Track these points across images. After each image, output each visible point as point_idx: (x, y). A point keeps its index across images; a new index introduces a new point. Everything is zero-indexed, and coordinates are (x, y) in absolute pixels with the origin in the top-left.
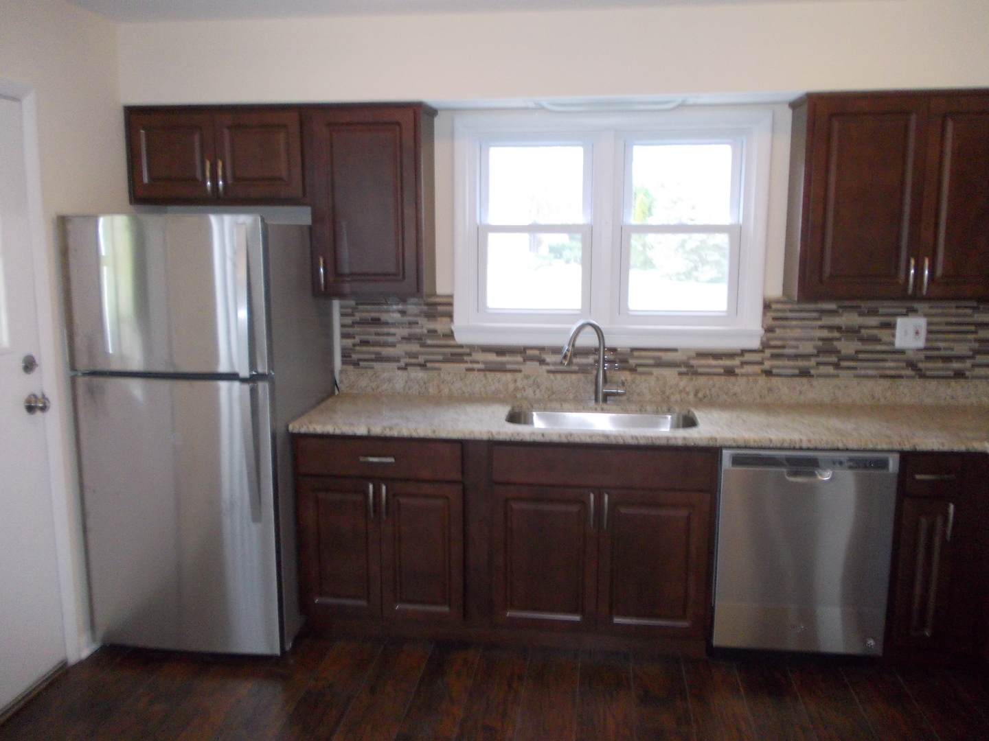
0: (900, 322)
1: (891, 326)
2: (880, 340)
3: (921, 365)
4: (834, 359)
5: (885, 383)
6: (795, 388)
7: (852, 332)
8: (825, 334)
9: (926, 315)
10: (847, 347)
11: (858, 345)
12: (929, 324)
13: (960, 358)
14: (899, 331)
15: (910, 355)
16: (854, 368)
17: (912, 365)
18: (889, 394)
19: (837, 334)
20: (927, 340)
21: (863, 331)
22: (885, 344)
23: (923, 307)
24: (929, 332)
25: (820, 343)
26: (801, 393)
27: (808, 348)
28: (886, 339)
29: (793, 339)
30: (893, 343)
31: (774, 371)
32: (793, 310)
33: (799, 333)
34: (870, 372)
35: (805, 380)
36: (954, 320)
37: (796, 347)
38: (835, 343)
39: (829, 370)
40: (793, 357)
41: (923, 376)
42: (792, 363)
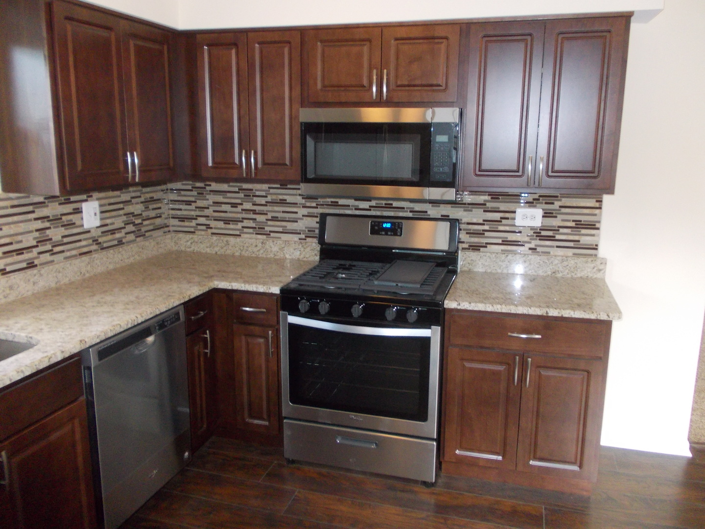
0: (85, 206)
1: (78, 211)
2: (74, 224)
3: (100, 240)
4: (48, 247)
5: (85, 258)
6: (29, 280)
7: (56, 220)
8: (39, 225)
9: (98, 199)
10: (56, 234)
11: (63, 231)
12: (101, 206)
13: (119, 229)
14: (85, 214)
15: (94, 234)
16: (63, 252)
17: (95, 241)
18: (89, 268)
19: (47, 224)
20: (101, 219)
21: (64, 218)
22: (77, 227)
23: (96, 195)
24: (102, 212)
25: (37, 234)
26: (34, 283)
27: (28, 240)
28: (78, 223)
29: (17, 234)
30: (82, 226)
31: (8, 269)
32: (13, 207)
33: (22, 227)
34: (74, 252)
35: (34, 271)
36: (112, 201)
37: (21, 242)
38: (48, 232)
39: (47, 257)
40: (20, 252)
41: (103, 249)
42: (21, 257)
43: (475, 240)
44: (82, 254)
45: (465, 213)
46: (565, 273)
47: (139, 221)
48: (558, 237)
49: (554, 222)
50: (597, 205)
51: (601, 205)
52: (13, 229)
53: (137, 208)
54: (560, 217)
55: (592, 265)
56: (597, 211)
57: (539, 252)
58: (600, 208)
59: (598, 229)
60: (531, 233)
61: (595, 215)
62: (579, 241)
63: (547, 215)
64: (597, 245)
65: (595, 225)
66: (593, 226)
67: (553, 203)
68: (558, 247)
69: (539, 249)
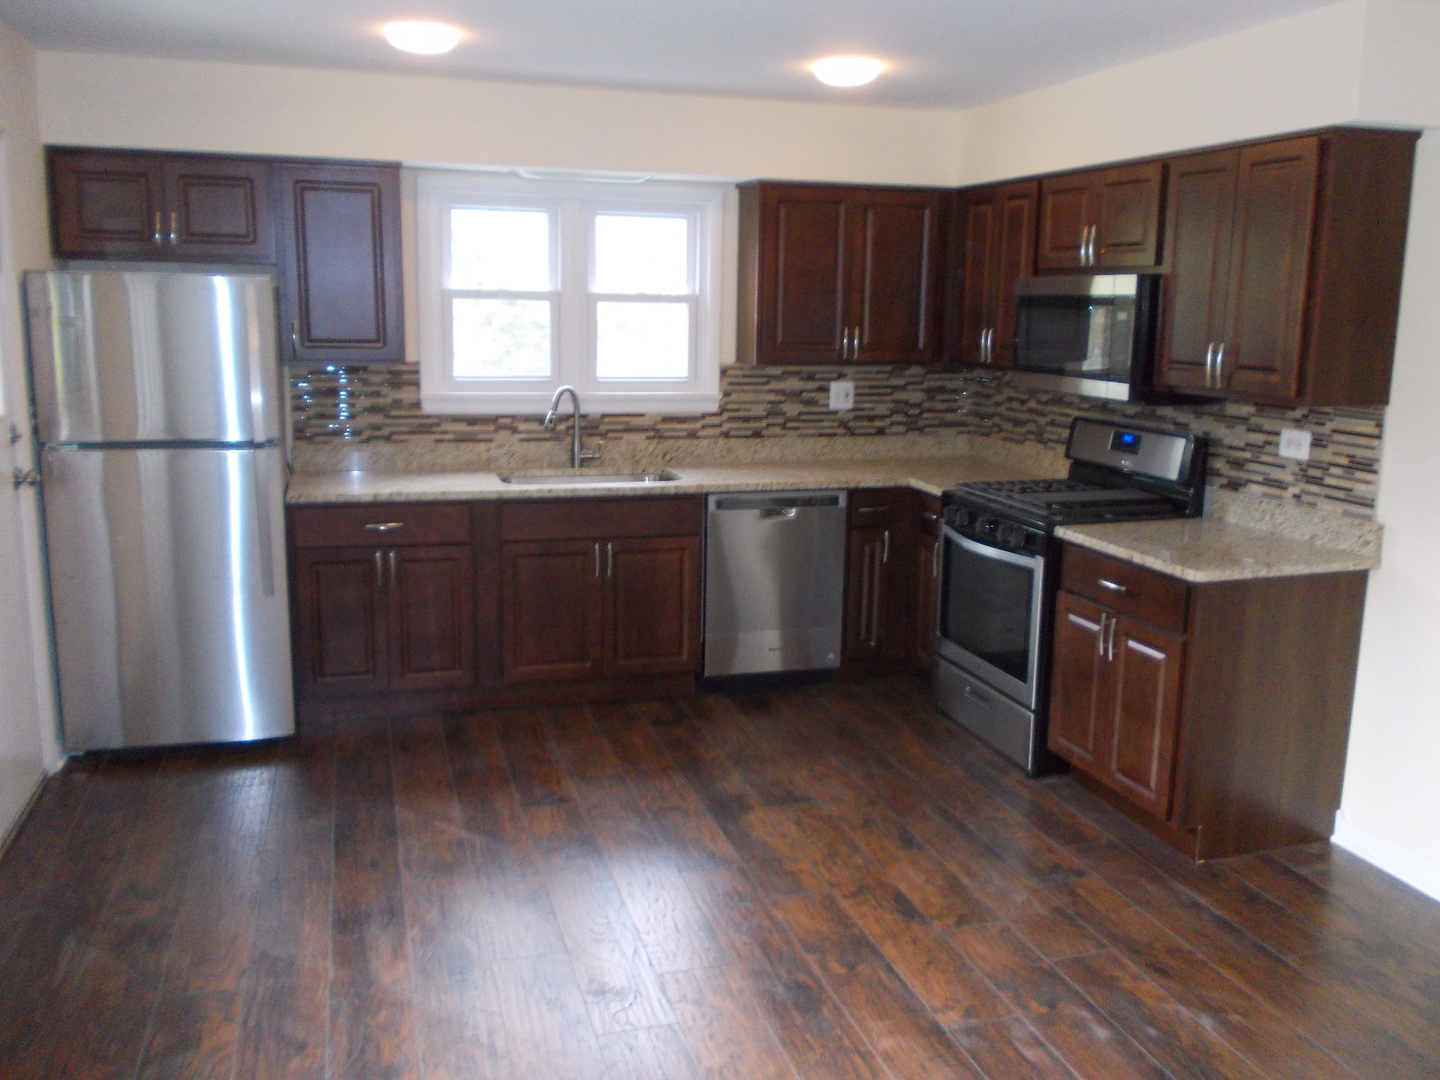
0: (833, 386)
1: (825, 390)
2: (818, 402)
3: (850, 424)
4: (780, 420)
5: (823, 441)
6: (750, 448)
7: (794, 396)
8: (772, 397)
9: (854, 380)
10: (792, 409)
11: (800, 407)
12: (856, 387)
13: (882, 417)
14: (832, 394)
15: (841, 415)
16: (797, 428)
17: (843, 424)
18: (827, 450)
19: (783, 398)
20: (855, 402)
21: (804, 395)
22: (822, 406)
23: (850, 370)
24: (857, 395)
25: (769, 406)
26: (754, 451)
27: (759, 410)
28: (822, 401)
29: (746, 402)
30: (828, 405)
31: (732, 433)
32: (745, 376)
33: (751, 397)
34: (811, 431)
35: (758, 440)
36: (874, 383)
37: (749, 410)
38: (781, 406)
39: (778, 430)
40: (746, 419)
41: (853, 434)
42: (746, 425)
43: (1234, 474)
44: (821, 435)
45: (1227, 431)
46: (1326, 540)
47: (917, 412)
48: (1328, 481)
49: (1326, 455)
50: (1376, 432)
51: (1381, 432)
52: (744, 397)
53: (916, 396)
54: (1332, 448)
55: (1358, 533)
56: (1375, 443)
57: (1303, 502)
58: (1379, 437)
59: (1375, 472)
60: (1297, 469)
61: (1372, 448)
62: (1350, 490)
63: (1317, 443)
64: (1373, 500)
65: (1370, 465)
66: (1369, 466)
67: (1323, 424)
68: (1328, 497)
69: (1306, 498)
